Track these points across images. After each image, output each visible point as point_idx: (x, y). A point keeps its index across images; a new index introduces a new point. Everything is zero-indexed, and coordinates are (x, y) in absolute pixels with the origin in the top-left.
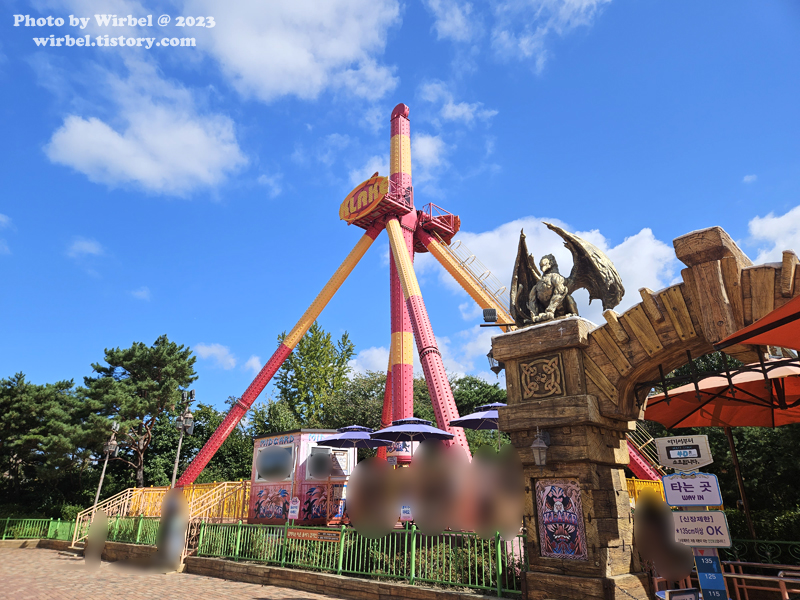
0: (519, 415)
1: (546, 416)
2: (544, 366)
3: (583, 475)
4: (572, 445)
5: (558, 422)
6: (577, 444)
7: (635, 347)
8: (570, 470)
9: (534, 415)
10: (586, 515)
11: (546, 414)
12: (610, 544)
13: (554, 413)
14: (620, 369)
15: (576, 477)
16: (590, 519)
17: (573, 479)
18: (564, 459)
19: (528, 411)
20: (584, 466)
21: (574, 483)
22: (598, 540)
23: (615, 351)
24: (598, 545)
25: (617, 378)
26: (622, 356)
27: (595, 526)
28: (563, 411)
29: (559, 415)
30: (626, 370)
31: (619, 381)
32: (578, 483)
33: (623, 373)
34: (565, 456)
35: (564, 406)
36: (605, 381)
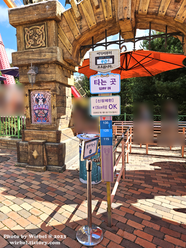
0: (22, 57)
1: (36, 58)
2: (37, 30)
3: (53, 88)
4: (48, 74)
5: (42, 61)
6: (51, 73)
7: (83, 22)
8: (47, 86)
9: (31, 57)
10: (52, 106)
11: (36, 57)
12: (61, 117)
13: (40, 56)
14: (75, 35)
15: (50, 89)
16: (54, 107)
17: (48, 90)
18: (44, 80)
19: (28, 55)
20: (53, 84)
21: (48, 92)
22: (56, 116)
23: (74, 25)
24: (56, 118)
25: (73, 40)
26: (77, 27)
27: (56, 110)
28: (45, 55)
29: (43, 58)
30: (77, 35)
31: (73, 41)
32: (50, 92)
33: (76, 37)
34: (45, 79)
35: (46, 52)
36: (67, 41)
